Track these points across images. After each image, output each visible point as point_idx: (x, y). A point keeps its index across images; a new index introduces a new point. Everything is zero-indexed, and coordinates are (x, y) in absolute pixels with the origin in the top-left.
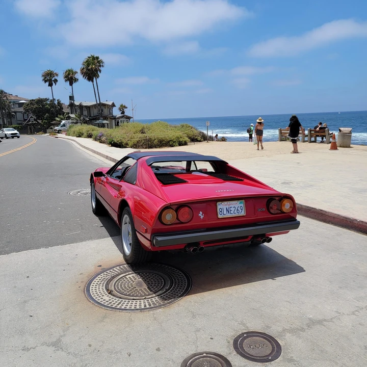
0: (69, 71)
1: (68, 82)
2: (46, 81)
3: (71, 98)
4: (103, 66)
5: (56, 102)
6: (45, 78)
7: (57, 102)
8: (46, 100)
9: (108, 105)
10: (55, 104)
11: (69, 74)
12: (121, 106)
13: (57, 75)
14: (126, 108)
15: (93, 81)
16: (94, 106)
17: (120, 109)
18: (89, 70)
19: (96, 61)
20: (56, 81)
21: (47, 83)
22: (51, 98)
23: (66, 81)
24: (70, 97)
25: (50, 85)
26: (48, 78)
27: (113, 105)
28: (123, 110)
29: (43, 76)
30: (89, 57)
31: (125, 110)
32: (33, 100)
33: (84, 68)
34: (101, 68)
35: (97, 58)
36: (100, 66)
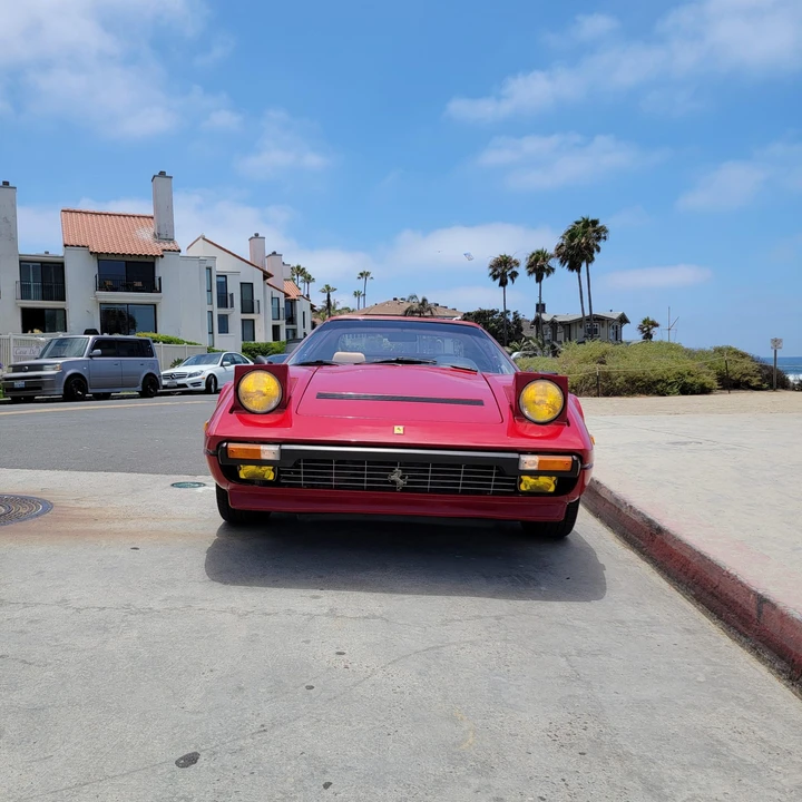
0: (538, 253)
1: (534, 276)
2: (495, 278)
3: (541, 308)
4: (605, 238)
5: (511, 318)
6: (495, 270)
7: (512, 316)
8: (493, 312)
9: (609, 320)
10: (508, 320)
11: (537, 260)
12: (644, 322)
13: (517, 265)
14: (657, 325)
15: (579, 271)
16: (579, 322)
17: (641, 328)
18: (572, 248)
19: (591, 229)
20: (514, 275)
21: (498, 281)
22: (502, 310)
23: (530, 273)
24: (537, 305)
25: (503, 284)
26: (500, 270)
27: (623, 320)
28: (649, 330)
29: (491, 266)
30: (577, 223)
31: (654, 330)
32: (469, 314)
33: (562, 245)
34: (601, 244)
35: (595, 223)
36: (599, 239)
